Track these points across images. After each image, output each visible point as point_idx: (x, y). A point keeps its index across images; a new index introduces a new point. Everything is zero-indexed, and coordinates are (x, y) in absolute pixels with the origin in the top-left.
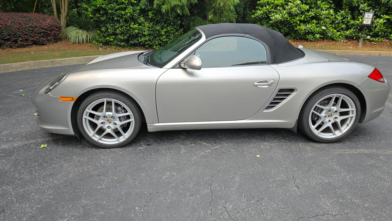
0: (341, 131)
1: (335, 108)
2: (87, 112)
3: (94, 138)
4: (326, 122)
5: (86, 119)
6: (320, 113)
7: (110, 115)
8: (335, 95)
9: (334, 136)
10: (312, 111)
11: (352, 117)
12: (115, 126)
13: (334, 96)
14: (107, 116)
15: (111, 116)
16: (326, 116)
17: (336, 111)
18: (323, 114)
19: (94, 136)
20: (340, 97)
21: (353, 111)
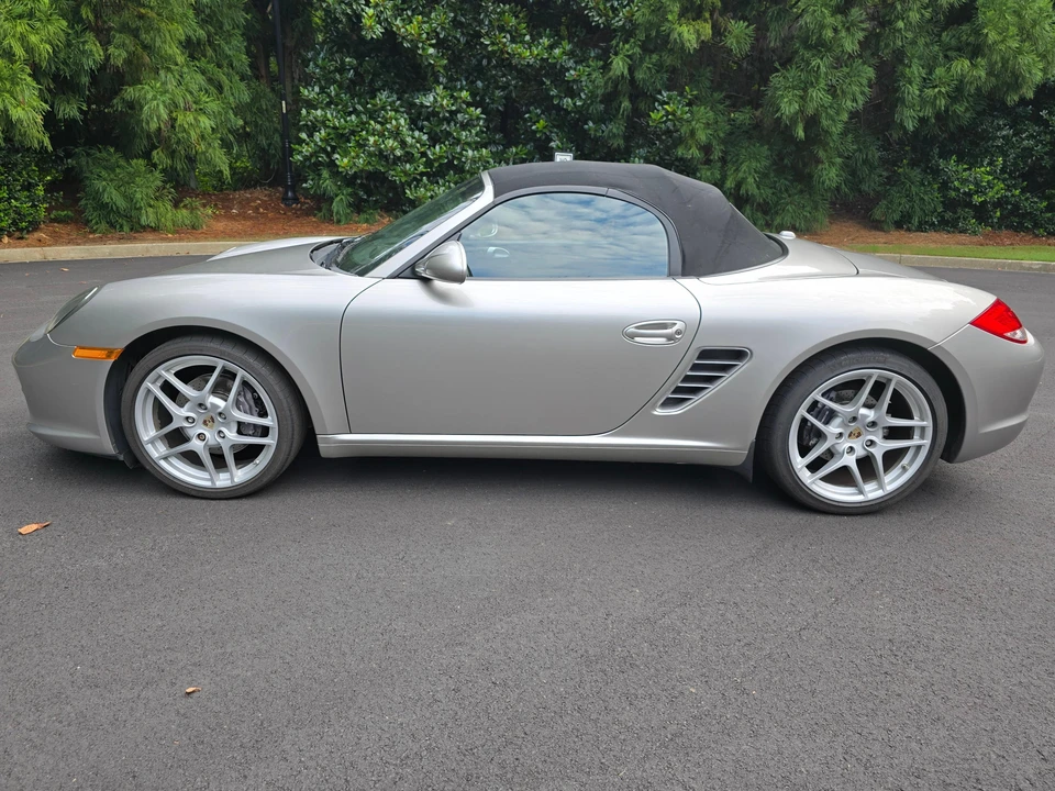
0: (881, 486)
1: (870, 415)
2: (160, 376)
3: (150, 448)
4: (839, 453)
5: (149, 391)
6: (827, 423)
7: (216, 407)
8: (876, 374)
9: (860, 498)
10: (802, 412)
11: (919, 448)
12: (219, 440)
13: (870, 377)
14: (209, 406)
15: (220, 410)
16: (841, 435)
17: (873, 424)
18: (832, 429)
19: (152, 442)
20: (890, 380)
21: (923, 429)
